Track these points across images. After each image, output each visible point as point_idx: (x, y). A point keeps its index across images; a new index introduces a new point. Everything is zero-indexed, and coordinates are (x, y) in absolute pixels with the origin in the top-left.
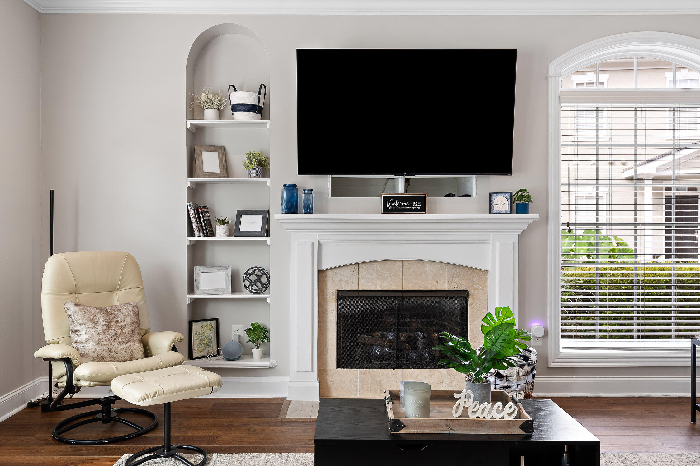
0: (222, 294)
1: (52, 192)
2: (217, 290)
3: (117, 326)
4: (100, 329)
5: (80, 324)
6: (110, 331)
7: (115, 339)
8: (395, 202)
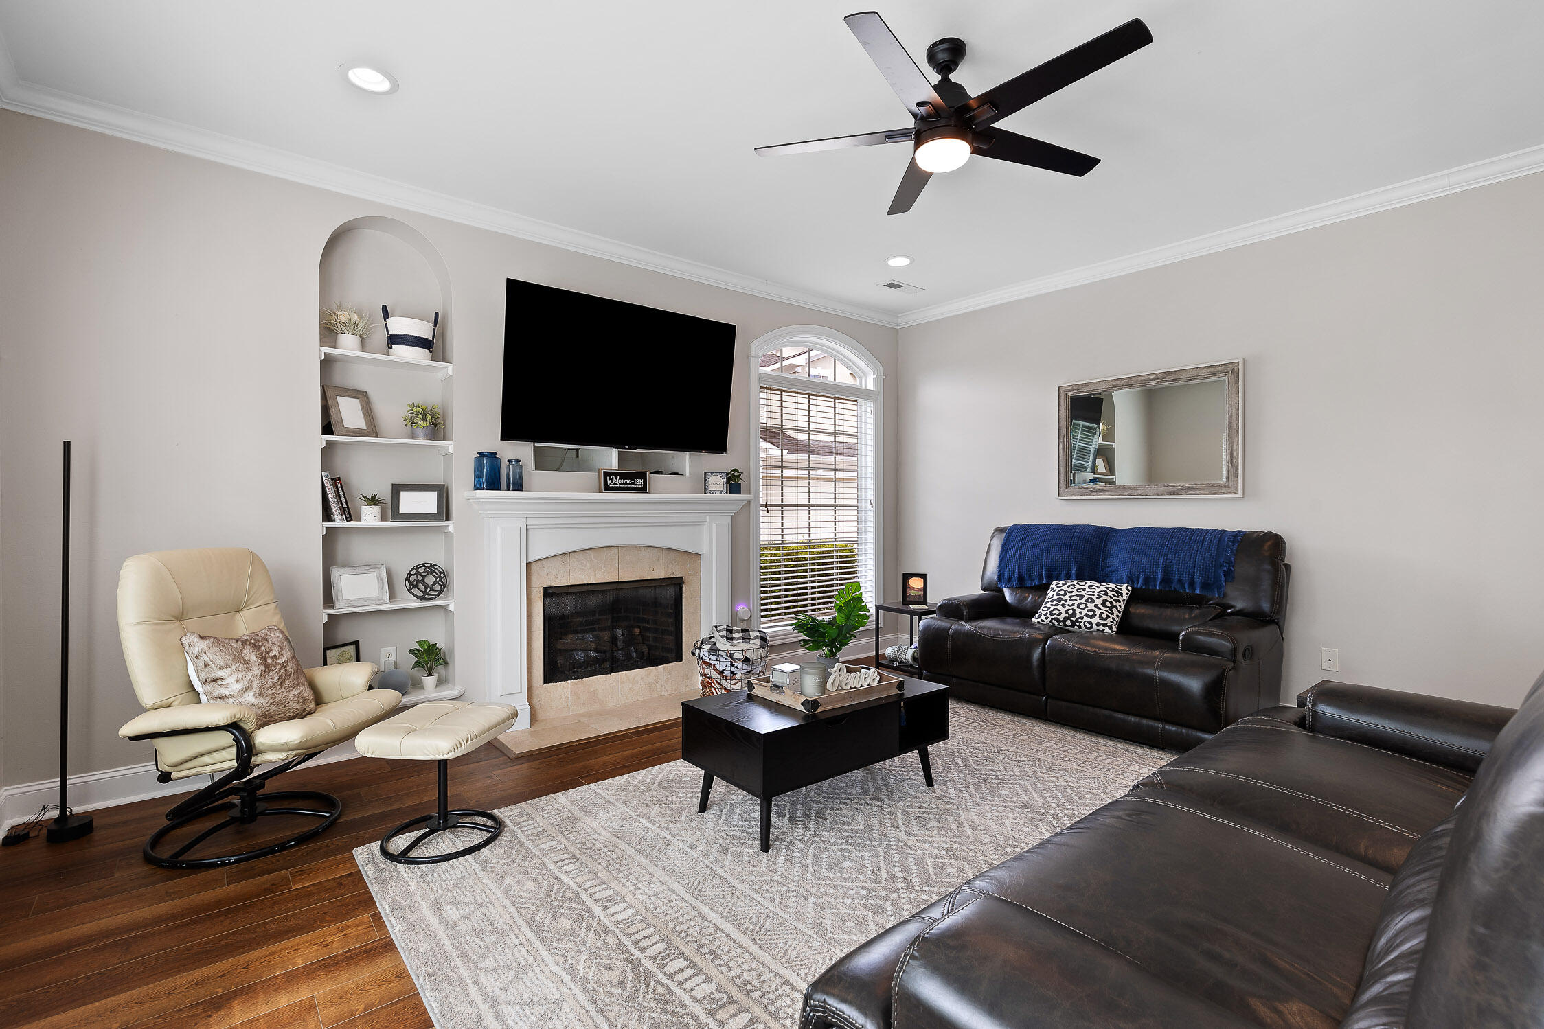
0: (376, 604)
1: (67, 445)
2: (368, 599)
3: (277, 664)
4: (257, 670)
5: (221, 668)
6: (271, 673)
7: (281, 684)
8: (616, 479)
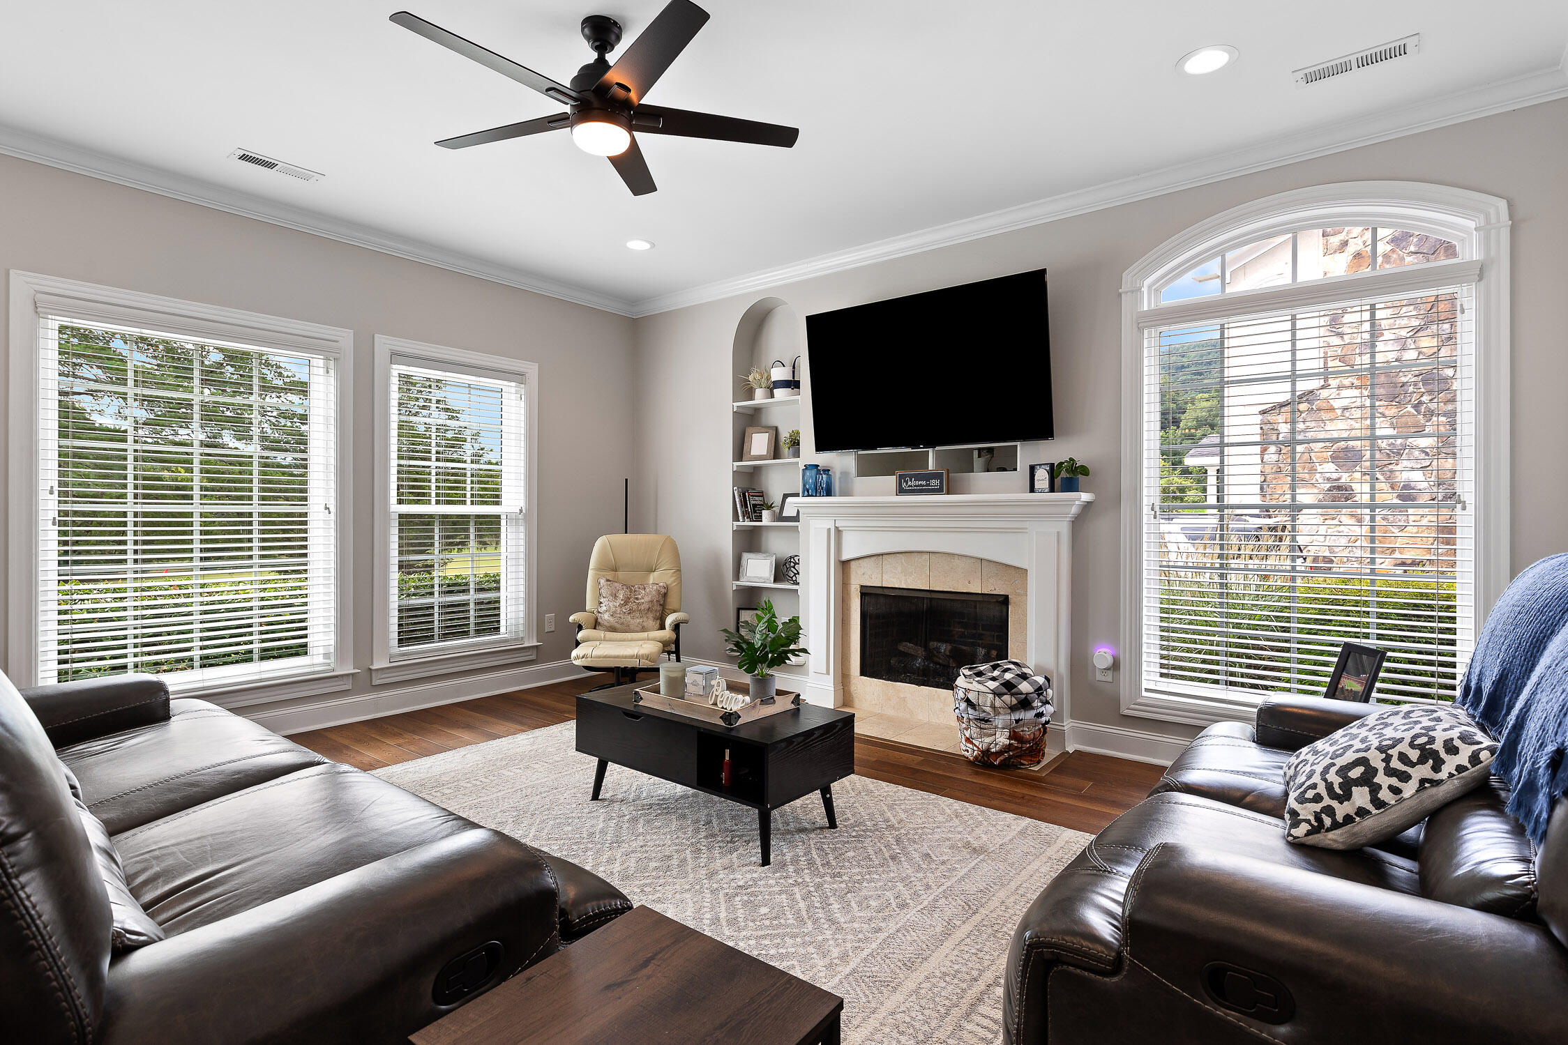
0: (766, 583)
1: (626, 482)
2: (761, 578)
3: (635, 602)
7: (631, 613)
8: (911, 481)
